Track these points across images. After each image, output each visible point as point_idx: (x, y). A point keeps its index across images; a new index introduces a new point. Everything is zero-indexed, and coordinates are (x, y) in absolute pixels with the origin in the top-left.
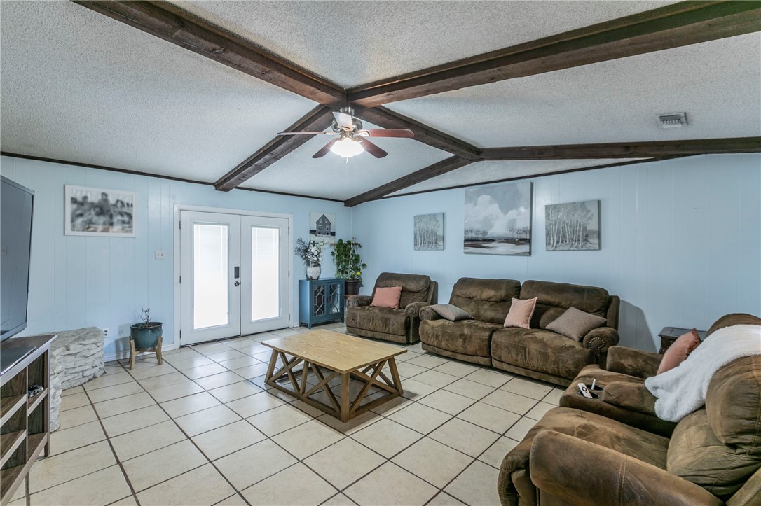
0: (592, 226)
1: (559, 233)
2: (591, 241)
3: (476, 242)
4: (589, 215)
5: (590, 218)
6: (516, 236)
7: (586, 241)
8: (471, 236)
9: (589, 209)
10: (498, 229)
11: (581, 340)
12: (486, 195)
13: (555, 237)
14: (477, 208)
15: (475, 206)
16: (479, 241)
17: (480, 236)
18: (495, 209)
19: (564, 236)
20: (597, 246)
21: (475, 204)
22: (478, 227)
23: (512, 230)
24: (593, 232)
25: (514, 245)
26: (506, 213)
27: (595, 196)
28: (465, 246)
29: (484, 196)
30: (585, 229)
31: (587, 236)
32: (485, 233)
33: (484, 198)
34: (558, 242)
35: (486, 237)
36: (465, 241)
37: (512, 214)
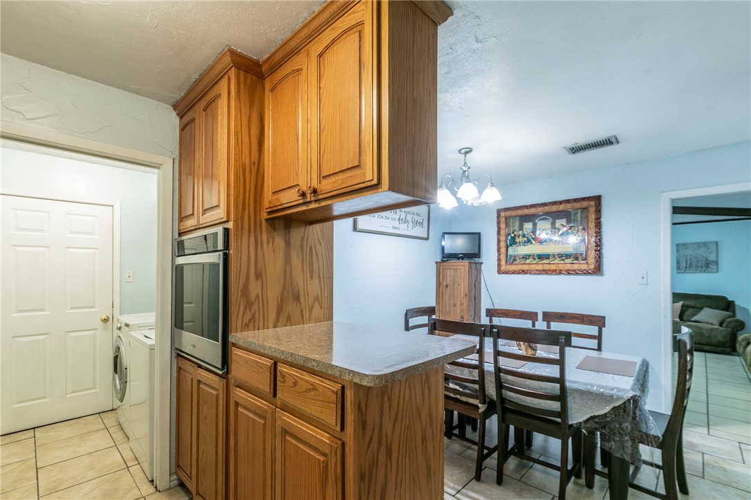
0: (712, 257)
1: (687, 261)
2: (712, 267)
4: (710, 251)
5: (710, 253)
7: (708, 267)
9: (709, 246)
11: (721, 325)
13: (684, 264)
19: (691, 264)
20: (716, 270)
24: (713, 262)
27: (714, 239)
30: (707, 259)
31: (708, 264)
34: (686, 268)
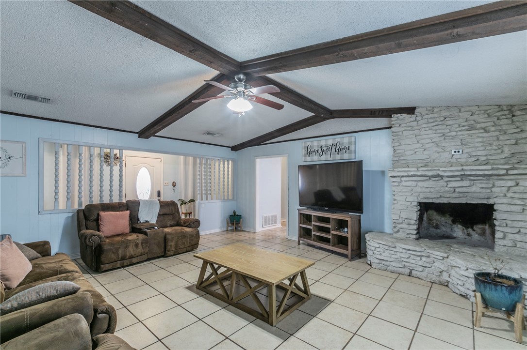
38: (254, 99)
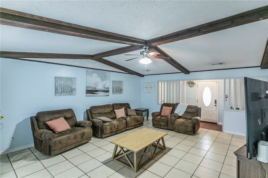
3: (91, 92)
4: (121, 85)
6: (106, 90)
8: (89, 89)
9: (121, 83)
10: (100, 87)
12: (96, 74)
14: (92, 78)
15: (92, 77)
16: (93, 91)
17: (94, 89)
18: (99, 79)
21: (92, 76)
22: (92, 86)
23: (104, 88)
25: (105, 93)
26: (102, 81)
28: (87, 93)
29: (95, 74)
32: (95, 88)
33: (95, 75)
34: (115, 92)
35: (96, 90)
36: (86, 91)
37: (104, 82)
38: (153, 57)
